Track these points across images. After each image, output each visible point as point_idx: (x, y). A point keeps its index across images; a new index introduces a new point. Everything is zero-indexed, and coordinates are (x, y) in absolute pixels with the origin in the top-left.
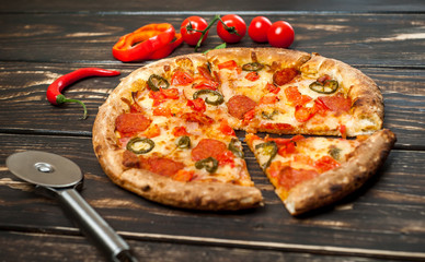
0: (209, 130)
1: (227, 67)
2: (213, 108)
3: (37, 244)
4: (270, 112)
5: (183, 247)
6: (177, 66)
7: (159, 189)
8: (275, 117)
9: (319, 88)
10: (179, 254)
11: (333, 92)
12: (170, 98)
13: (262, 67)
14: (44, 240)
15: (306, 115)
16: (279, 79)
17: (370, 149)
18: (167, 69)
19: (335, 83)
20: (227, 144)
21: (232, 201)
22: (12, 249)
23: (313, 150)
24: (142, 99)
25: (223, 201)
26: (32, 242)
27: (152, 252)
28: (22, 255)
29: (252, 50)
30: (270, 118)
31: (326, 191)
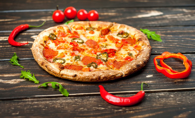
0: (83, 53)
1: (79, 29)
2: (81, 45)
3: (30, 103)
4: (105, 45)
5: (95, 96)
6: (58, 30)
7: (81, 75)
8: (107, 47)
9: (121, 36)
10: (94, 99)
11: (127, 37)
12: (61, 42)
13: (94, 29)
14: (32, 101)
15: (120, 45)
16: (103, 33)
17: (145, 52)
18: (55, 31)
19: (127, 33)
20: (95, 57)
21: (113, 76)
22: (19, 107)
23: (122, 54)
24: (49, 43)
25: (110, 76)
26: (27, 103)
27: (83, 100)
28: (25, 108)
29: (88, 22)
30: (105, 47)
31: (135, 67)
